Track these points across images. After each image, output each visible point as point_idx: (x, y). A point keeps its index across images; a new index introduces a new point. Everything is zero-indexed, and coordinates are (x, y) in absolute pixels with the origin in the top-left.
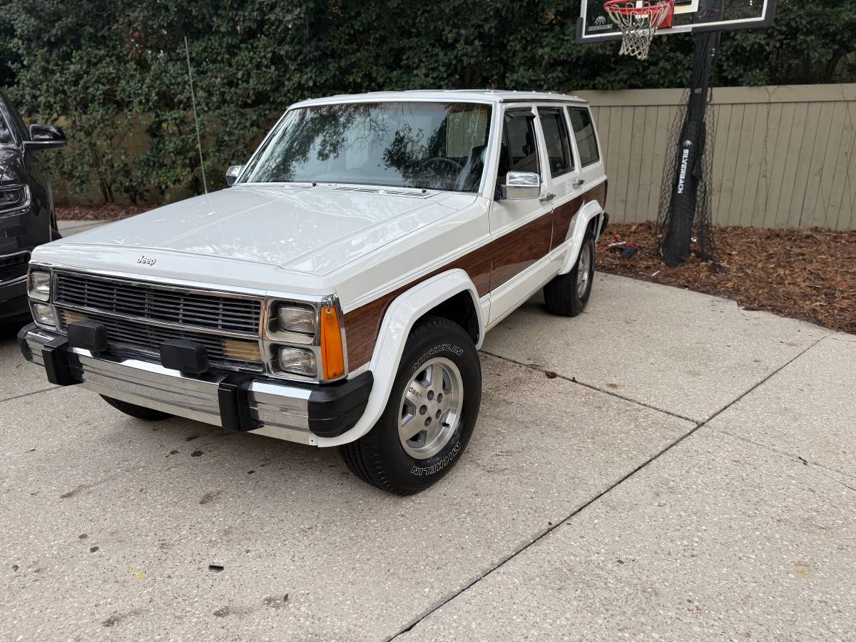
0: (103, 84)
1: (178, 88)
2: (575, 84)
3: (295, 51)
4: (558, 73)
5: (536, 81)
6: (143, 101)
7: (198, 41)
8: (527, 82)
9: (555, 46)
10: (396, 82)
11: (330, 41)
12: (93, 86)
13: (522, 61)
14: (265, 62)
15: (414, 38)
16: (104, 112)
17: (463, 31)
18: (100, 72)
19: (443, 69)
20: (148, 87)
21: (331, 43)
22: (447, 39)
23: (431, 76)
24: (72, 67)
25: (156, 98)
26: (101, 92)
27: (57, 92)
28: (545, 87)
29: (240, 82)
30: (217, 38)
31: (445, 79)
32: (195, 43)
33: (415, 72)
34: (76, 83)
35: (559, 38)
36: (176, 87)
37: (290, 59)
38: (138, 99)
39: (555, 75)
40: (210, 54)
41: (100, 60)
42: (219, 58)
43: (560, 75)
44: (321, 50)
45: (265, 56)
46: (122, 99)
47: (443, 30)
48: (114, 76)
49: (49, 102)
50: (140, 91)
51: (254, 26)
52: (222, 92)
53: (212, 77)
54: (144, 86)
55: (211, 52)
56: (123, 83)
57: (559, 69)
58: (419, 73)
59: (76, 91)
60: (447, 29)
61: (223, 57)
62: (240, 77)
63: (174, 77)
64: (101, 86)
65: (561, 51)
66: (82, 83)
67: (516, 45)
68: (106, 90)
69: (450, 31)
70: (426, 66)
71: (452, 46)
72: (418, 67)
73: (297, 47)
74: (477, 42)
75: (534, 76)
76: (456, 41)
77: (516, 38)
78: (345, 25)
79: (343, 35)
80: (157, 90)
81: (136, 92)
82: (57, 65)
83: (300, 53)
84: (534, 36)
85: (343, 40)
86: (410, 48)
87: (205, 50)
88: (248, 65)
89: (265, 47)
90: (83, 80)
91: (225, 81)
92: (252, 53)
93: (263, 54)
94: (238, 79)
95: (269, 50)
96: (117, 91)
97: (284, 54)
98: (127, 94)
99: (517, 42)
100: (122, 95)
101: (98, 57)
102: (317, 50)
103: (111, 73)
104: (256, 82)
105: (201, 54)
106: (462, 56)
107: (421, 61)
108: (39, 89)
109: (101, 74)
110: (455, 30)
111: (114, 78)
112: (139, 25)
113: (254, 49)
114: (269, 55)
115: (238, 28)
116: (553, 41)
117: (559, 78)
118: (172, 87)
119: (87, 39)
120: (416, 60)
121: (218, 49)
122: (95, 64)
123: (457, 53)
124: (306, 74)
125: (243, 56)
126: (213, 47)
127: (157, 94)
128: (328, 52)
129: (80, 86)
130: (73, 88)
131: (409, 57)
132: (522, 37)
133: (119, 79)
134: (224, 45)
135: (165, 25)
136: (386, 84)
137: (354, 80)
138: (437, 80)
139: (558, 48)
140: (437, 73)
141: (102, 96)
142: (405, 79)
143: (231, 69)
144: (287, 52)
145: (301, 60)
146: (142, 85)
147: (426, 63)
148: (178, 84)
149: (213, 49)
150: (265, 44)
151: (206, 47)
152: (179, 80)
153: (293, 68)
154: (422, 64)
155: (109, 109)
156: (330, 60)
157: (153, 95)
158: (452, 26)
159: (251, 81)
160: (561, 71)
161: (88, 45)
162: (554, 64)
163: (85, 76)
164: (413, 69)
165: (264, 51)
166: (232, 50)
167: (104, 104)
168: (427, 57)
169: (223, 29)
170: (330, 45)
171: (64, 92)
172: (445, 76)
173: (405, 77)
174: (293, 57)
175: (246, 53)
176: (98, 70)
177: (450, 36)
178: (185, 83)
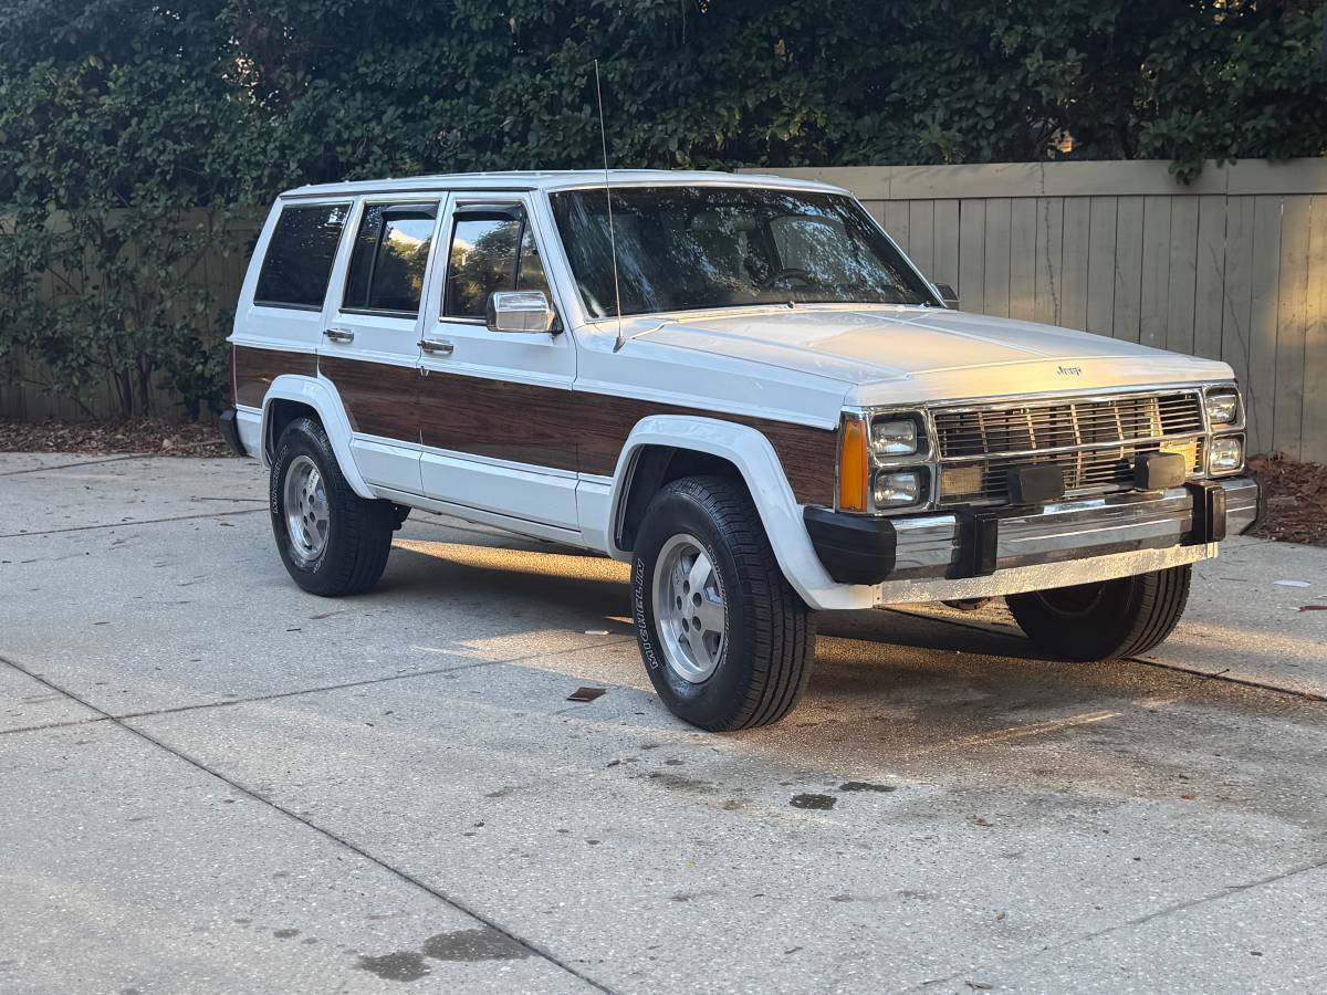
0: (177, 141)
1: (354, 153)
2: (1307, 144)
3: (642, 72)
4: (1266, 120)
5: (1211, 137)
6: (265, 180)
7: (407, 48)
8: (1191, 139)
9: (1260, 59)
10: (870, 139)
11: (722, 51)
12: (149, 146)
13: (1181, 95)
14: (567, 96)
15: (918, 44)
16: (169, 202)
17: (1039, 30)
18: (172, 112)
19: (984, 112)
20: (282, 148)
21: (727, 56)
22: (999, 44)
23: (956, 126)
24: (106, 100)
25: (300, 172)
26: (172, 158)
27: (63, 156)
28: (1234, 150)
29: (506, 139)
30: (454, 42)
31: (990, 132)
32: (402, 53)
33: (917, 118)
34: (110, 138)
35: (1268, 43)
36: (349, 149)
37: (629, 89)
38: (255, 174)
39: (1260, 123)
40: (436, 79)
41: (172, 88)
42: (460, 87)
43: (1273, 124)
44: (701, 72)
45: (571, 84)
46: (215, 173)
47: (992, 28)
48: (204, 122)
49: (43, 176)
50: (261, 158)
51: (549, 18)
52: (461, 161)
53: (440, 128)
54: (271, 146)
55: (438, 74)
56: (221, 138)
57: (1269, 109)
58: (929, 121)
59: (109, 154)
60: (1001, 24)
61: (468, 84)
62: (507, 129)
63: (347, 127)
64: (169, 143)
65: (1273, 70)
66: (124, 136)
67: (1165, 59)
68: (183, 153)
69: (1008, 29)
70: (947, 105)
71: (1014, 62)
72: (927, 105)
73: (648, 65)
74: (1072, 54)
75: (1207, 125)
76: (1023, 51)
77: (1167, 44)
78: (762, 19)
79: (756, 40)
80: (303, 155)
81: (253, 159)
82: (72, 95)
83: (653, 76)
84: (1207, 40)
85: (754, 50)
86: (908, 65)
87: (423, 70)
88: (527, 101)
89: (573, 63)
90: (130, 129)
91: (471, 138)
92: (539, 76)
93: (564, 79)
94: (501, 134)
95: (581, 70)
96: (205, 155)
97: (617, 79)
98: (230, 162)
99: (1167, 54)
100: (216, 166)
101: (170, 80)
102: (690, 73)
103: (198, 116)
104: (542, 142)
105: (416, 75)
106: (1036, 83)
107: (933, 94)
108: (22, 149)
109: (173, 117)
110: (1019, 28)
111: (201, 127)
112: (282, 13)
113: (544, 67)
114: (581, 82)
115: (512, 22)
116: (1256, 49)
117: (1269, 129)
118: (339, 149)
119: (147, 39)
120: (923, 92)
121: (456, 68)
122: (160, 96)
123: (1025, 78)
124: (664, 122)
125: (518, 81)
126: (444, 62)
127: (301, 165)
128: (719, 77)
129: (119, 144)
130: (105, 148)
131: (905, 84)
132: (1179, 42)
133: (215, 127)
134: (472, 57)
135: (341, 13)
136: (846, 146)
137: (773, 136)
138: (971, 136)
139: (1267, 65)
140: (971, 121)
141: (173, 167)
142: (891, 133)
143: (483, 111)
144: (623, 76)
145: (655, 92)
146: (267, 143)
147: (946, 99)
148: (356, 142)
149: (443, 67)
150: (573, 57)
151: (427, 63)
152: (357, 133)
153: (633, 109)
154: (937, 102)
155: (180, 196)
156: (719, 93)
157: (293, 166)
158: (1010, 18)
159: (532, 138)
160: (1274, 116)
161: (146, 53)
162: (1257, 100)
163: (134, 121)
164: (914, 110)
165: (570, 72)
166: (489, 69)
167: (171, 185)
168: (949, 85)
169: (475, 25)
170: (724, 60)
171: (80, 156)
172: (991, 126)
173: (892, 129)
174: (636, 86)
175: (525, 76)
176: (167, 108)
177: (1006, 40)
178: (372, 140)
